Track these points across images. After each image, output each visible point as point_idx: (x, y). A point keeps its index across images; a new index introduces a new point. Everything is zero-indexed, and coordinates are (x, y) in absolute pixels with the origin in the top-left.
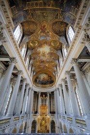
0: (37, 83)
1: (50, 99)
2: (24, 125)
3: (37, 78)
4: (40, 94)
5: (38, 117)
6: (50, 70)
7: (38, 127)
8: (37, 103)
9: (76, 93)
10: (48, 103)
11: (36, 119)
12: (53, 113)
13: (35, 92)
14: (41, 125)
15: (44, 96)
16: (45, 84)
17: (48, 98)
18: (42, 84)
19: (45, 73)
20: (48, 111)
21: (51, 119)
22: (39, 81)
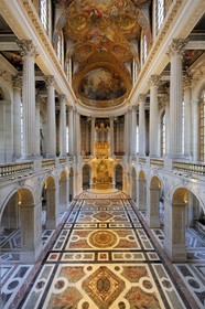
0: (86, 97)
1: (115, 131)
2: (68, 172)
3: (84, 81)
4: (93, 122)
5: (94, 160)
6: (118, 56)
7: (93, 174)
8: (90, 138)
9: (162, 123)
10: (110, 138)
11: (90, 163)
12: (119, 154)
13: (83, 118)
14: (98, 171)
15: (102, 125)
16: (104, 99)
17: (111, 129)
18: (98, 98)
19: (105, 68)
20: (109, 150)
21: (115, 163)
22: (90, 91)
